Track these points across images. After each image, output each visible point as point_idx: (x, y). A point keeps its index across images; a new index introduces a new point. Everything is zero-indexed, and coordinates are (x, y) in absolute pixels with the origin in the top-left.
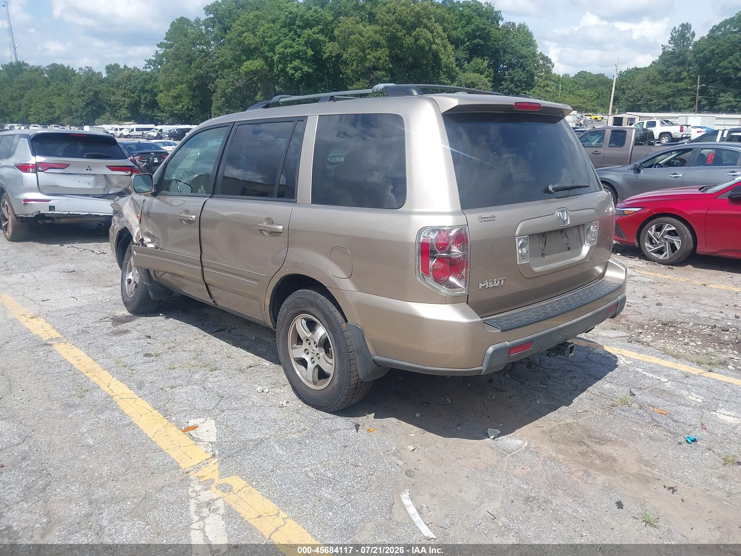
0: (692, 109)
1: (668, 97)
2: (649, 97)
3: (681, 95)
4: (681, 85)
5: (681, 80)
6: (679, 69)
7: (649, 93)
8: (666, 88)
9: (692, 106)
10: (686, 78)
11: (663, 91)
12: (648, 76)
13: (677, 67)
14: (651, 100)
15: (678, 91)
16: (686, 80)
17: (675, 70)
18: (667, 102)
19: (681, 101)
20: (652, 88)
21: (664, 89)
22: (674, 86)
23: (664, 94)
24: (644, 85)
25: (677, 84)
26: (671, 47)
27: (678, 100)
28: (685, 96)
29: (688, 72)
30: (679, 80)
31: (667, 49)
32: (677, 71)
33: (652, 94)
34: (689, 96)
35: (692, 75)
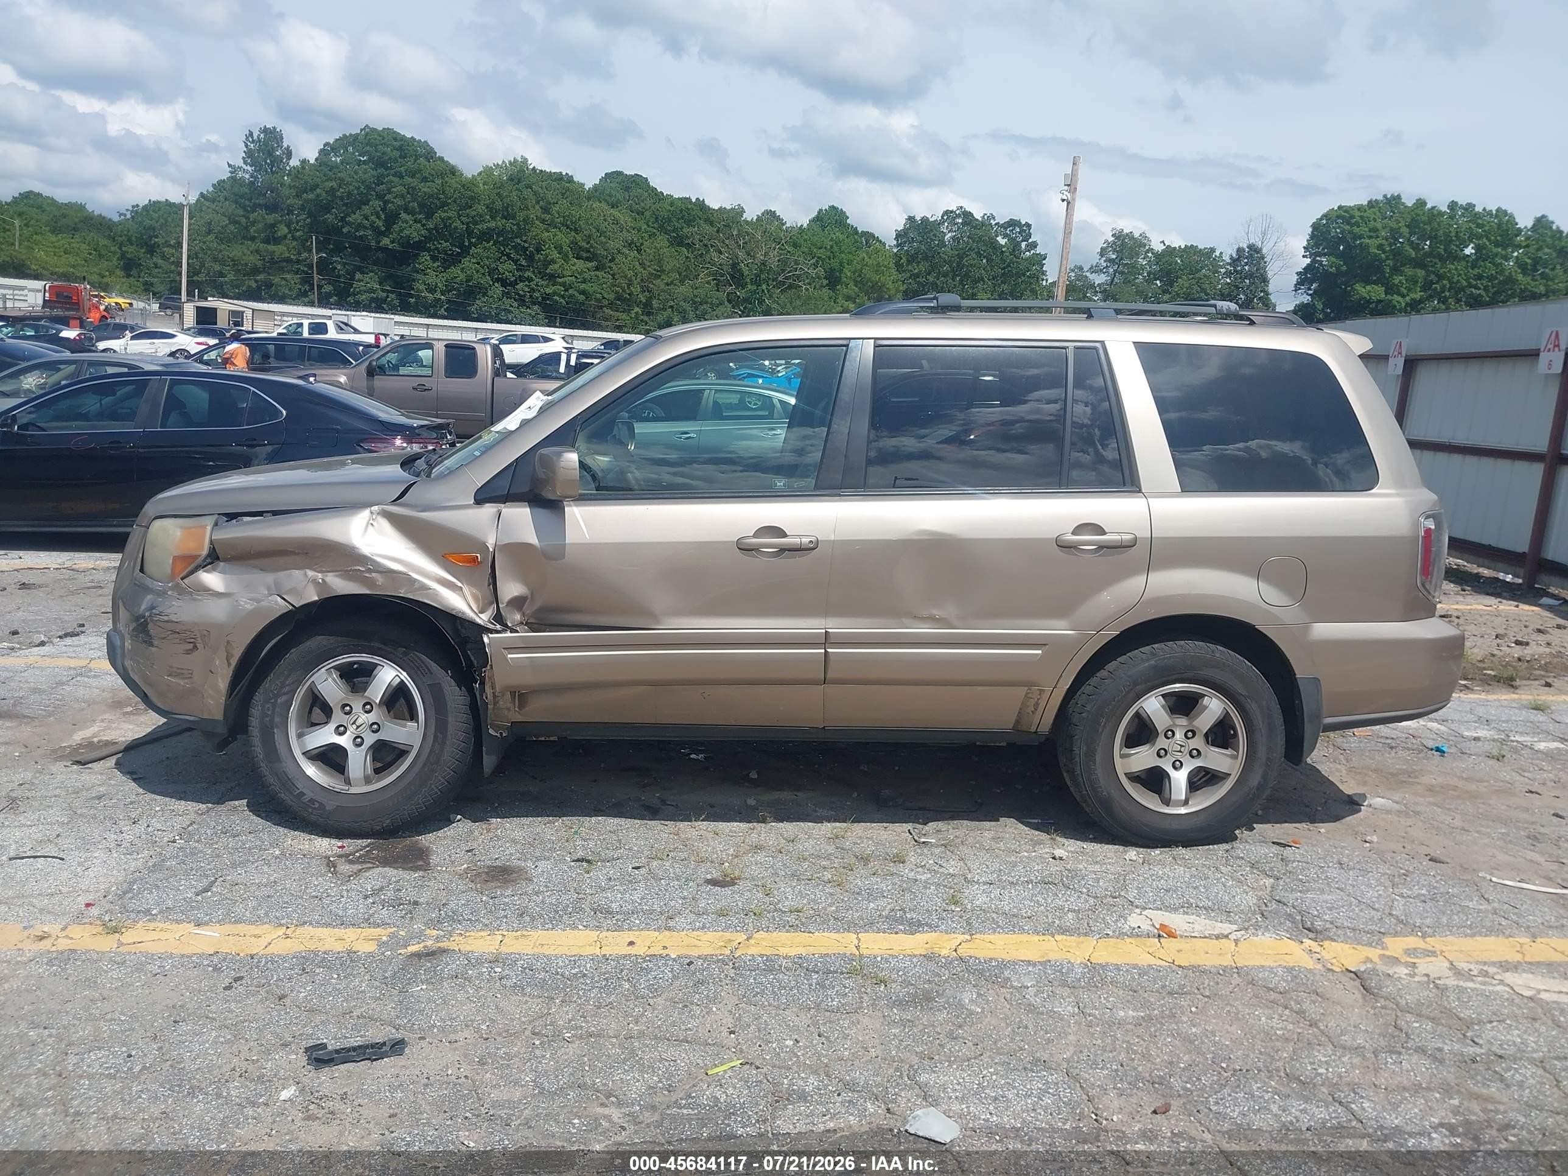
0: (306, 300)
1: (255, 271)
2: (217, 268)
3: (281, 270)
4: (279, 250)
5: (277, 241)
6: (271, 218)
7: (215, 260)
8: (249, 253)
9: (304, 294)
10: (285, 237)
11: (244, 258)
12: (210, 224)
13: (267, 214)
14: (222, 275)
15: (273, 262)
16: (287, 241)
17: (264, 218)
18: (256, 281)
19: (284, 282)
20: (221, 251)
21: (244, 253)
22: (267, 251)
23: (246, 265)
24: (204, 242)
25: (271, 248)
26: (246, 173)
27: (276, 280)
28: (288, 272)
29: (288, 226)
30: (273, 239)
31: (240, 174)
32: (269, 222)
33: (223, 263)
34: (297, 273)
35: (298, 234)
